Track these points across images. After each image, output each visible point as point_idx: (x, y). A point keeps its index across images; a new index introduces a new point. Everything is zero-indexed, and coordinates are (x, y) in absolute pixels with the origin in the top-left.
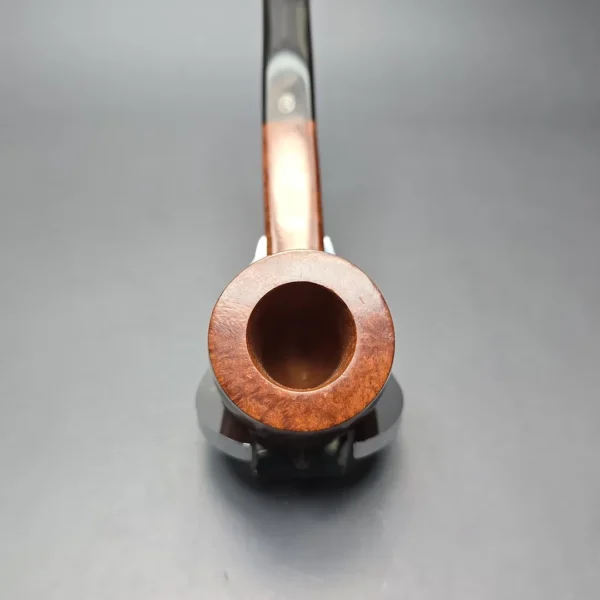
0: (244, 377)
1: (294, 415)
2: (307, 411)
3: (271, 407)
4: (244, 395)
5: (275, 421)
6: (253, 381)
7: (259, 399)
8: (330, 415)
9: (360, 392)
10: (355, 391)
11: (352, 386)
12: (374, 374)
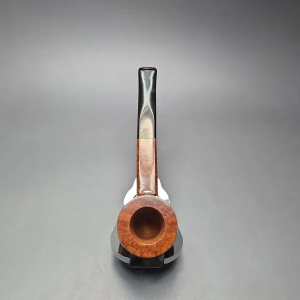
0: (128, 239)
1: (144, 252)
2: (148, 251)
3: (137, 249)
4: (128, 245)
5: (138, 254)
6: (131, 240)
7: (133, 246)
8: (155, 252)
9: (165, 245)
10: (164, 245)
11: (163, 243)
12: (170, 240)
